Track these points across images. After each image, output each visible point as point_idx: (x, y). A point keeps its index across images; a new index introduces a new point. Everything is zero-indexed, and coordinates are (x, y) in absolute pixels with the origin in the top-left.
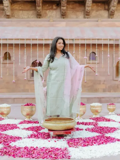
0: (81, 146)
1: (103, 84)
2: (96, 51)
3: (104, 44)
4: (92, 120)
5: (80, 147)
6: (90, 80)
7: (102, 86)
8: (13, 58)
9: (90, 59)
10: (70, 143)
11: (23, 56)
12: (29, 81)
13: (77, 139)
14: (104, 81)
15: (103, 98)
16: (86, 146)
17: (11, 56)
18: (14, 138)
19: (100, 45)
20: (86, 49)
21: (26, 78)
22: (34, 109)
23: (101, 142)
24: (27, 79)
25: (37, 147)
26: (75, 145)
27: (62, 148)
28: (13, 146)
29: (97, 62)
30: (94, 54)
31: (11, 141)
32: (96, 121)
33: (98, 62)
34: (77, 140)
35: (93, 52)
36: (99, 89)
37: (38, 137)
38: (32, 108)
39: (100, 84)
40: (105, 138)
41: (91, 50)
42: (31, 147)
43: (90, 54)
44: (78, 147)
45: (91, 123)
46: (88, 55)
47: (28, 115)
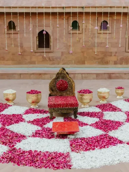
0: (83, 150)
1: (115, 55)
2: (108, 19)
3: (117, 13)
4: (98, 109)
5: (82, 152)
6: (100, 52)
7: (113, 58)
8: (18, 29)
9: (101, 29)
10: (73, 146)
11: (28, 25)
12: (35, 52)
13: (80, 139)
14: (116, 53)
15: (113, 74)
16: (88, 150)
17: (15, 25)
18: (20, 137)
19: (112, 14)
20: (98, 18)
21: (32, 51)
22: (39, 97)
23: (103, 145)
24: (34, 50)
25: (40, 152)
26: (77, 149)
27: (65, 152)
28: (18, 148)
29: (108, 32)
30: (105, 23)
31: (16, 141)
32: (102, 110)
33: (110, 32)
34: (80, 141)
35: (105, 21)
36: (110, 61)
37: (42, 135)
38: (37, 96)
39: (111, 56)
40: (108, 138)
41: (103, 19)
42: (35, 151)
43: (102, 23)
44: (80, 151)
45: (97, 114)
46: (100, 24)
47: (33, 102)
